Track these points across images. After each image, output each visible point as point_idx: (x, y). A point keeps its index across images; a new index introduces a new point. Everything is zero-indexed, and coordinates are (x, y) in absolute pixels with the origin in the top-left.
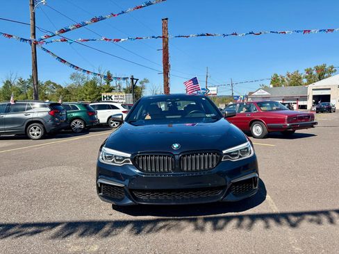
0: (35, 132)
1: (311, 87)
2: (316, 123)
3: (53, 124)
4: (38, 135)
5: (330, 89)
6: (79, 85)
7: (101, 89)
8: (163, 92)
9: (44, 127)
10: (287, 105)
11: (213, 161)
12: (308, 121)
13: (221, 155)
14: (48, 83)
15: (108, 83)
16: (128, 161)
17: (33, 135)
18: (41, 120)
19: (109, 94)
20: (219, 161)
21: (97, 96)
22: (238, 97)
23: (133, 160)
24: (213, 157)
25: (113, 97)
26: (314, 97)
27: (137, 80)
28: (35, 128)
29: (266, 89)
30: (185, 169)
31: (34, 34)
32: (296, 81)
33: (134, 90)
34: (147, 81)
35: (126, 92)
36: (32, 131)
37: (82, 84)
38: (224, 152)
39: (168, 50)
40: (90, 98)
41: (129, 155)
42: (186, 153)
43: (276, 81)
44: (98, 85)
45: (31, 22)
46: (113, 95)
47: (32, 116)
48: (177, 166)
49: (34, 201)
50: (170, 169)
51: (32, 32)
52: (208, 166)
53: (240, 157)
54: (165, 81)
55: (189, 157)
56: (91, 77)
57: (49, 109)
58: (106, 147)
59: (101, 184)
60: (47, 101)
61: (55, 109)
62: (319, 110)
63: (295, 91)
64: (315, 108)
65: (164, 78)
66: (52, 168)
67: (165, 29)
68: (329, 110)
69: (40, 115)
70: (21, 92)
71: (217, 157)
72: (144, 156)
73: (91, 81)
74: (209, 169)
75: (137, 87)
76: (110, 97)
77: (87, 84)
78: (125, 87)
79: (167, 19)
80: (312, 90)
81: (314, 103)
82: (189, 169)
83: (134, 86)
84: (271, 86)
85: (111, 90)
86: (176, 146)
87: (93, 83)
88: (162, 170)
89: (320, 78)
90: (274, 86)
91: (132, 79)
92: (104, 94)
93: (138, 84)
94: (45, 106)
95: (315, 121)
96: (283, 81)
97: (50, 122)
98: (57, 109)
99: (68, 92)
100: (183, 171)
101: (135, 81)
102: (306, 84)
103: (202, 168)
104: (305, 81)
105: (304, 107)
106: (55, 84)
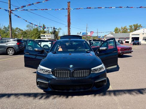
0: (11, 52)
1: (131, 34)
2: (132, 51)
3: (19, 49)
4: (12, 53)
5: (139, 35)
6: (31, 30)
7: (40, 32)
8: (67, 34)
9: (15, 50)
10: (120, 41)
11: (87, 73)
12: (129, 50)
13: (91, 70)
14: (17, 28)
15: (44, 29)
16: (50, 72)
17: (10, 53)
18: (13, 47)
19: (44, 34)
20: (90, 73)
21: (39, 35)
22: (100, 37)
23: (52, 72)
24: (87, 71)
25: (46, 36)
26: (132, 38)
27: (56, 29)
28: (11, 50)
29: (112, 34)
30: (75, 76)
31: (10, 8)
32: (125, 31)
33: (55, 33)
34: (60, 29)
35: (51, 34)
36: (9, 51)
37: (32, 30)
38: (92, 69)
39: (70, 16)
40: (35, 36)
41: (51, 70)
42: (76, 70)
43: (116, 31)
44: (39, 30)
45: (9, 2)
46: (46, 35)
47: (9, 45)
48: (71, 75)
49: (9, 87)
50: (68, 76)
51: (9, 7)
52: (85, 75)
53: (99, 71)
54: (68, 30)
55: (77, 71)
56: (36, 27)
57: (17, 42)
58: (41, 65)
59: (38, 81)
60: (16, 38)
61: (19, 42)
62: (134, 44)
63: (124, 35)
64: (132, 43)
65: (68, 28)
66: (17, 70)
67: (69, 6)
68: (138, 44)
69: (13, 45)
70: (5, 32)
71: (89, 71)
72: (57, 70)
73: (36, 28)
74: (86, 76)
75: (56, 31)
76: (44, 36)
77: (34, 30)
78: (51, 31)
79: (70, 2)
80: (131, 35)
81: (132, 40)
82: (77, 76)
83: (55, 31)
84: (114, 33)
85: (45, 33)
86: (71, 66)
87: (37, 29)
88: (65, 77)
89: (135, 30)
90: (116, 33)
91: (54, 28)
92: (42, 34)
93: (57, 30)
94: (15, 41)
95: (132, 50)
96: (120, 31)
97: (17, 48)
98: (20, 42)
99: (25, 33)
100: (74, 77)
101: (55, 29)
102: (129, 32)
103: (82, 76)
104: (129, 31)
105: (128, 42)
106: (20, 29)
